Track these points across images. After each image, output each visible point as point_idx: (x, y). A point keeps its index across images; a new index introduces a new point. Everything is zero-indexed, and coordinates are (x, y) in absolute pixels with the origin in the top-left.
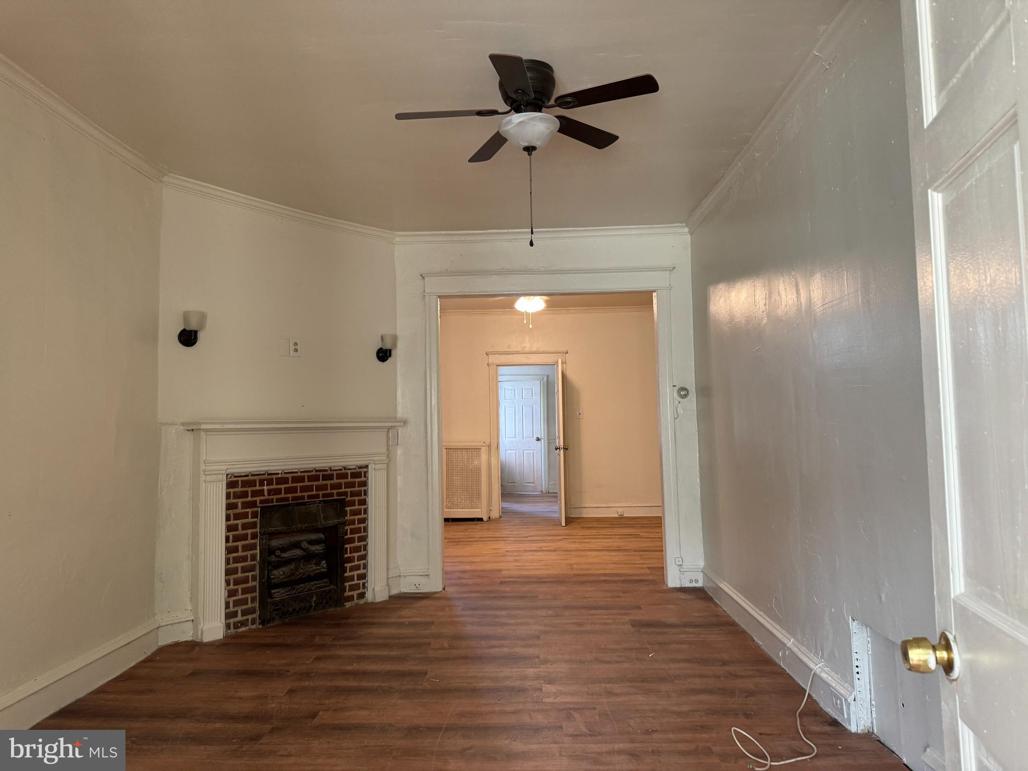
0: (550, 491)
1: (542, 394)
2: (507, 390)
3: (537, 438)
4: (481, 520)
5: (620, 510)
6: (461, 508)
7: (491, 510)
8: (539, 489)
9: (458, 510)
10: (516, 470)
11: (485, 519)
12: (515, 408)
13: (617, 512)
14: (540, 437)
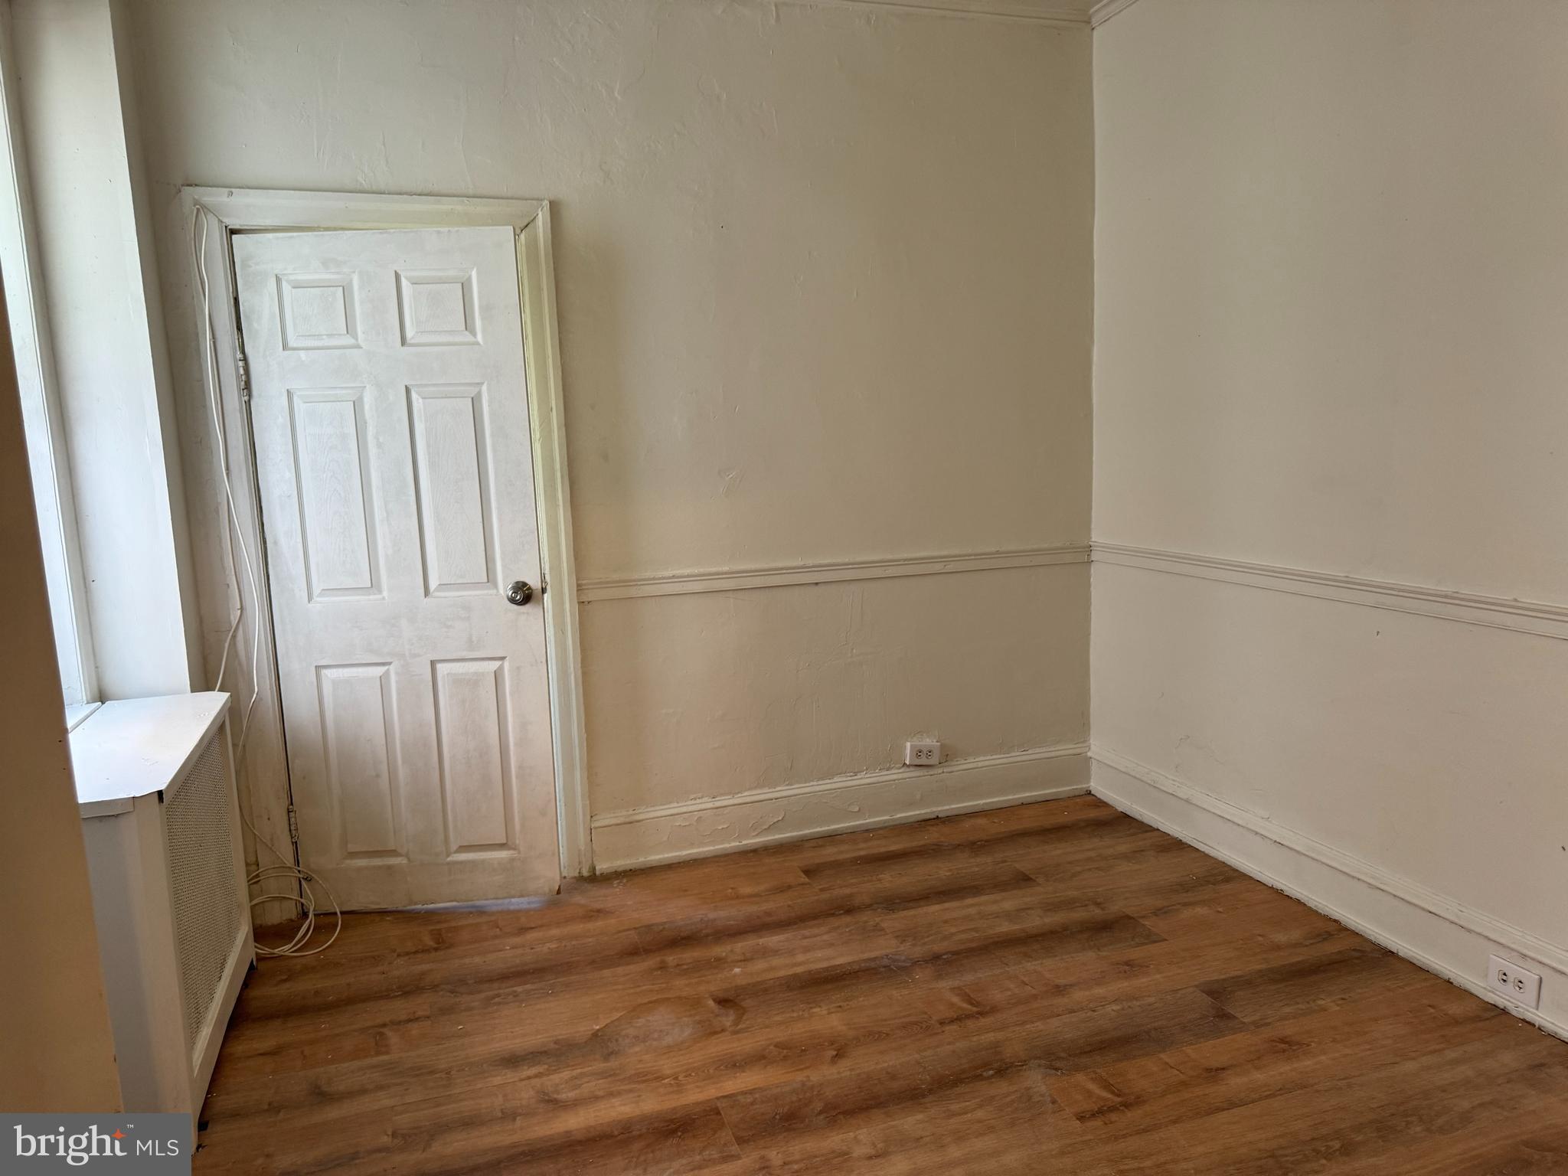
2: (296, 286)
3: (517, 585)
12: (358, 403)
14: (532, 582)
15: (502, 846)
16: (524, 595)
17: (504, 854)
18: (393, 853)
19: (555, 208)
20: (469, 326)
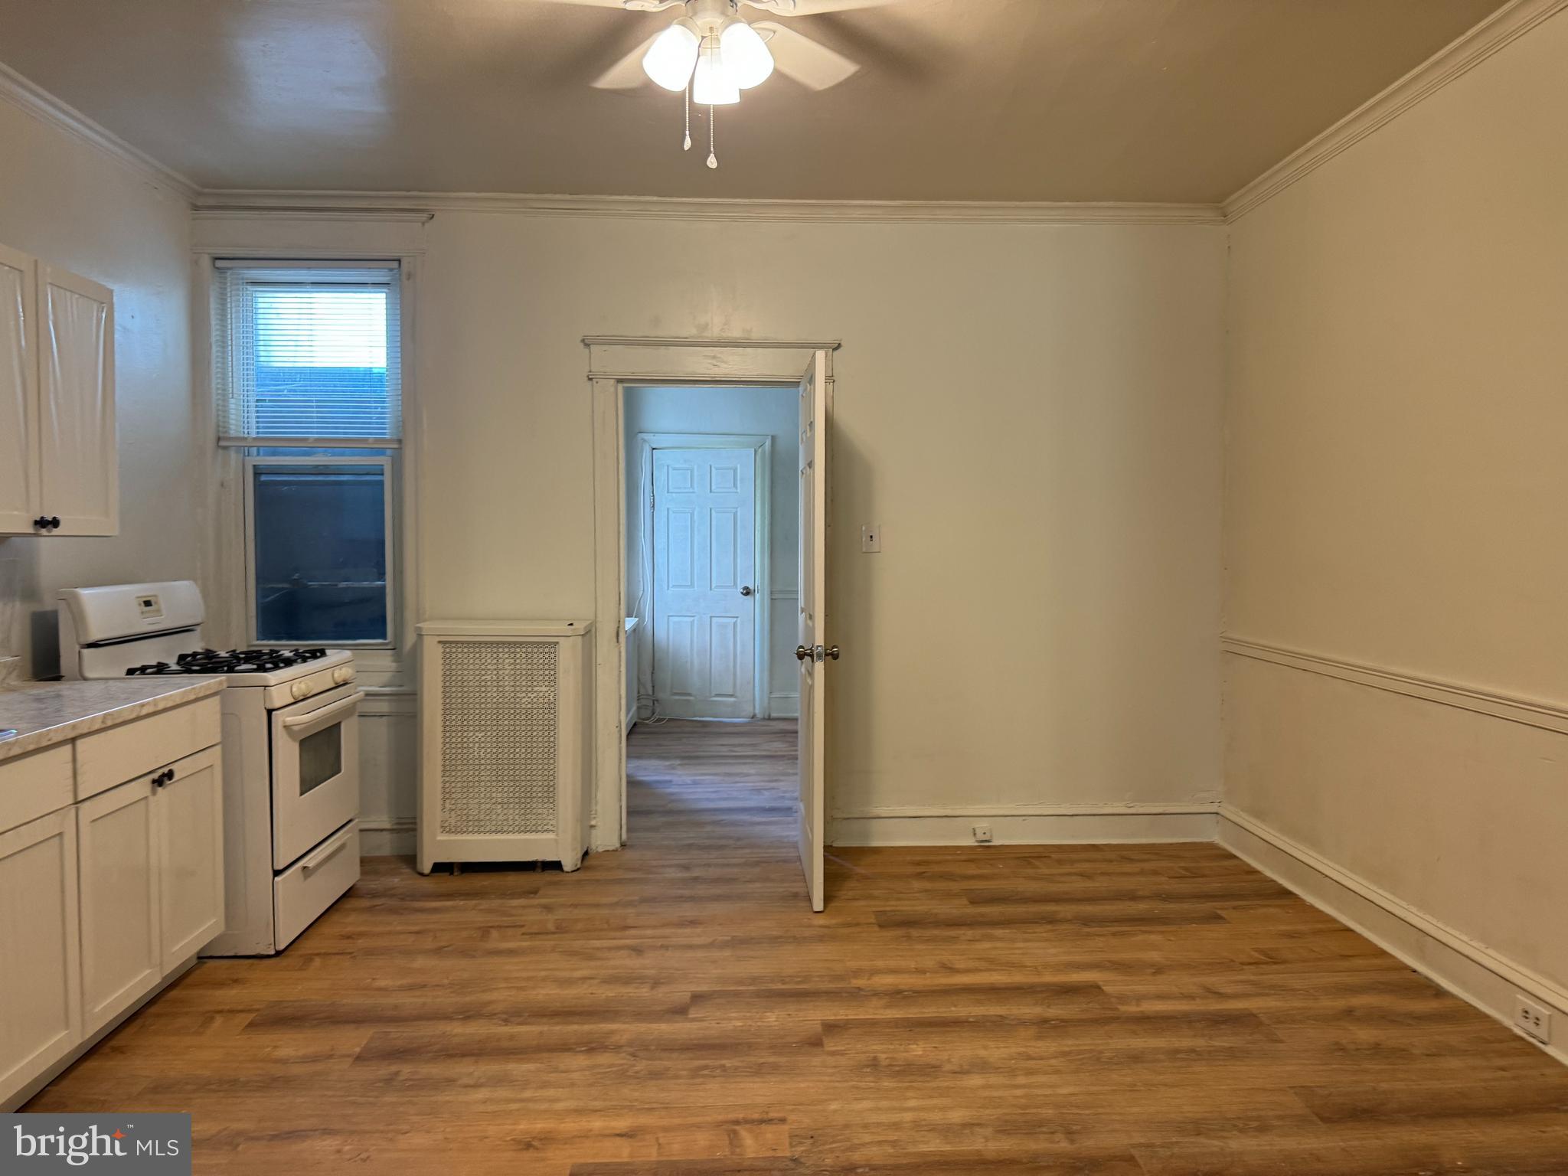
0: (774, 715)
1: (758, 482)
2: (674, 469)
3: (746, 588)
4: (556, 866)
5: (982, 825)
6: (490, 832)
7: (592, 827)
8: (748, 710)
9: (481, 837)
10: (692, 663)
11: (568, 866)
12: (692, 515)
13: (974, 830)
14: (752, 587)
15: (731, 696)
16: (747, 592)
17: (732, 699)
18: (689, 694)
19: (773, 438)
20: (735, 485)
